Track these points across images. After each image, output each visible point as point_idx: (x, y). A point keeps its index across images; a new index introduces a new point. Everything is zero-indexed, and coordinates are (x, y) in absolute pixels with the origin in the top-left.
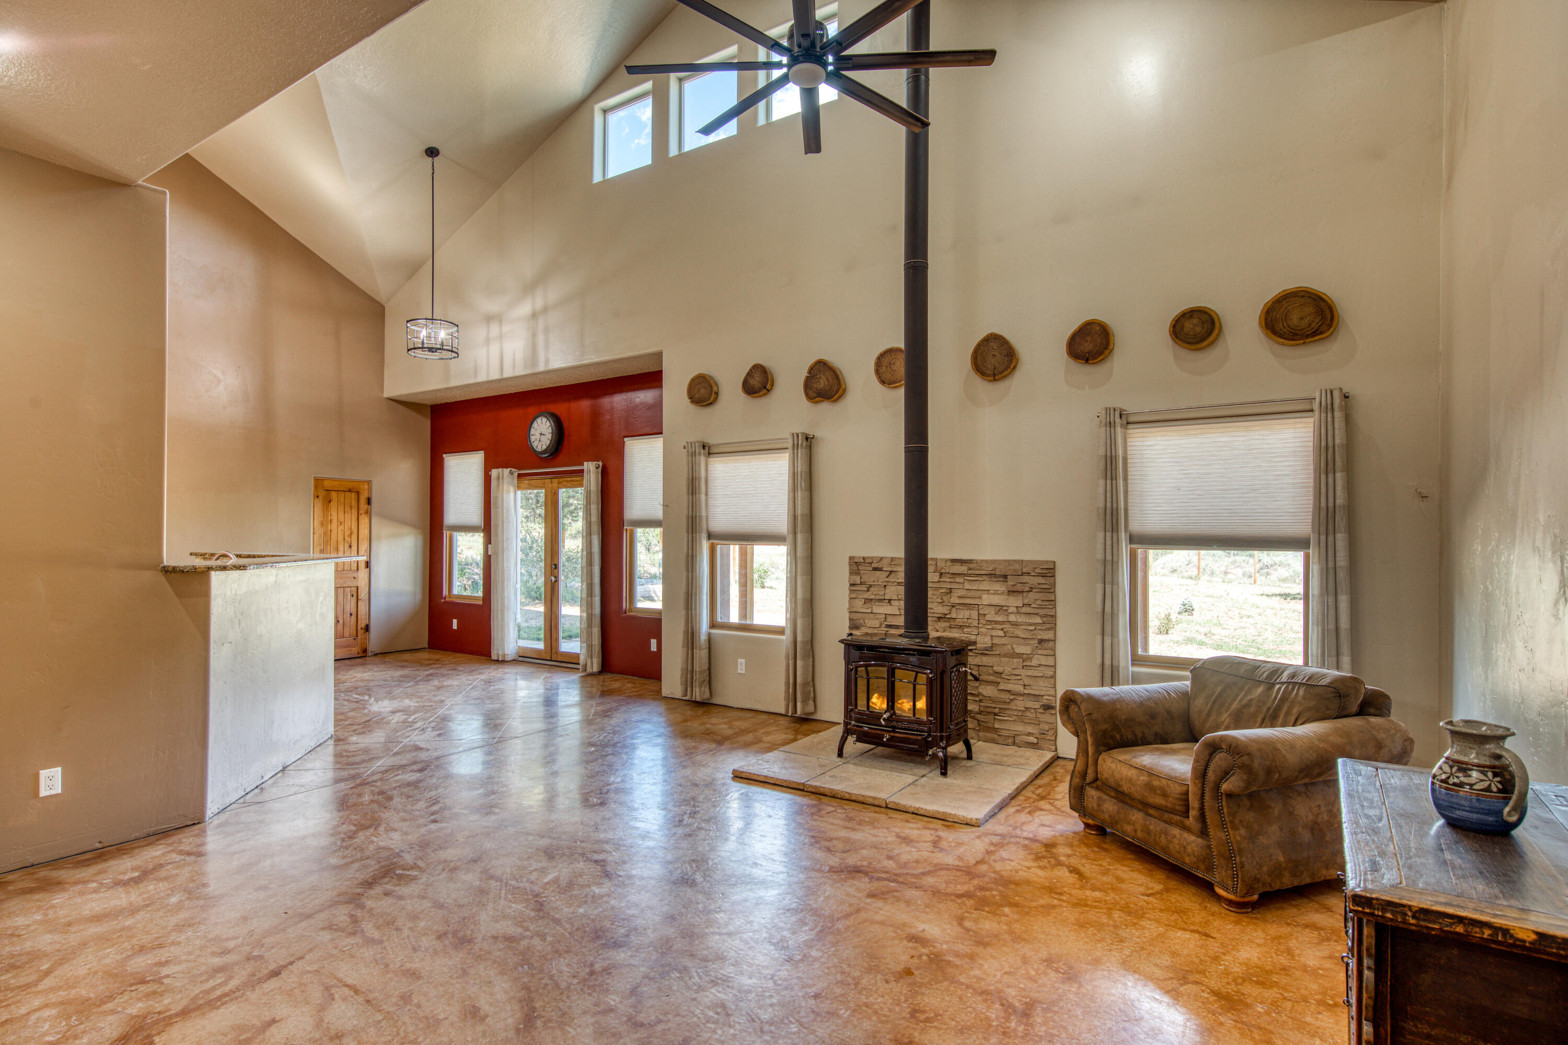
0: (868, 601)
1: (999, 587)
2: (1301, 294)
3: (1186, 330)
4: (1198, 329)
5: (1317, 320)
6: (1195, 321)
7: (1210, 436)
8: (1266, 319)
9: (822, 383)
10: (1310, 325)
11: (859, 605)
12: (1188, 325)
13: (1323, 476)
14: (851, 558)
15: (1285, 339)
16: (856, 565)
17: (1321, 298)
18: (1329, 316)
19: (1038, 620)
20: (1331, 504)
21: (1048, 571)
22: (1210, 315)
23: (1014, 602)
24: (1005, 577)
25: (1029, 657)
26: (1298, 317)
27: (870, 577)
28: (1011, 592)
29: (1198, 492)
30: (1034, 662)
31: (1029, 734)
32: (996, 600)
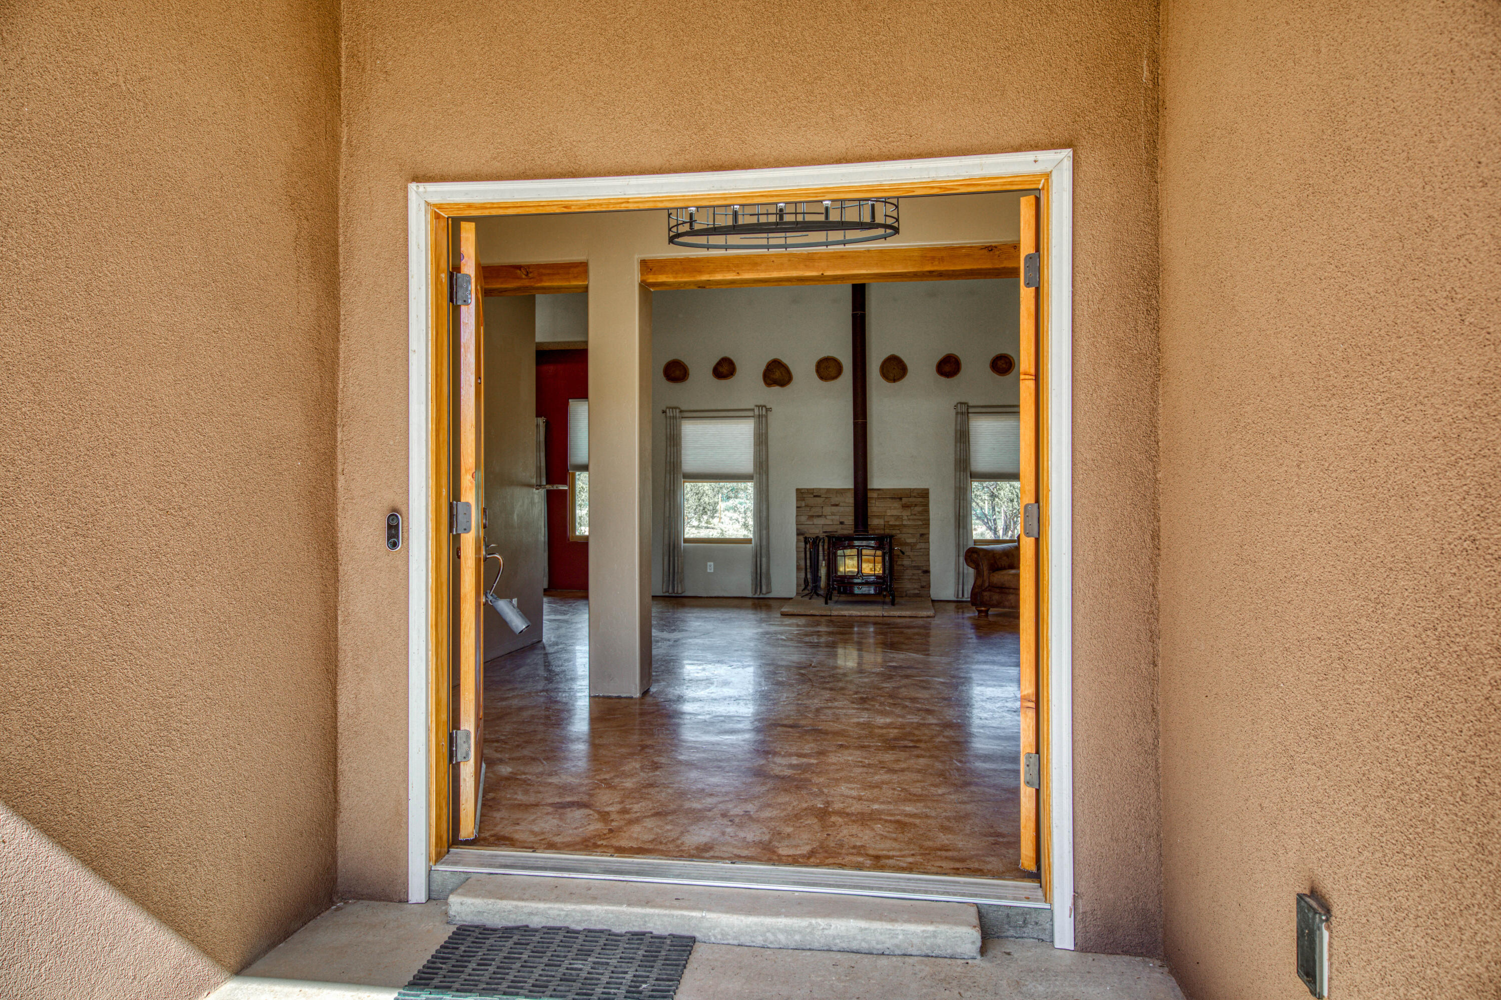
0: (811, 517)
1: (897, 504)
3: (998, 366)
4: (1004, 366)
6: (1002, 362)
7: (1009, 421)
9: (777, 375)
11: (803, 519)
12: (1000, 363)
14: (797, 490)
16: (801, 494)
19: (920, 523)
21: (924, 494)
22: (1010, 359)
23: (906, 514)
24: (901, 499)
25: (915, 544)
27: (811, 501)
28: (905, 507)
29: (1004, 451)
30: (918, 547)
31: (915, 589)
32: (895, 512)
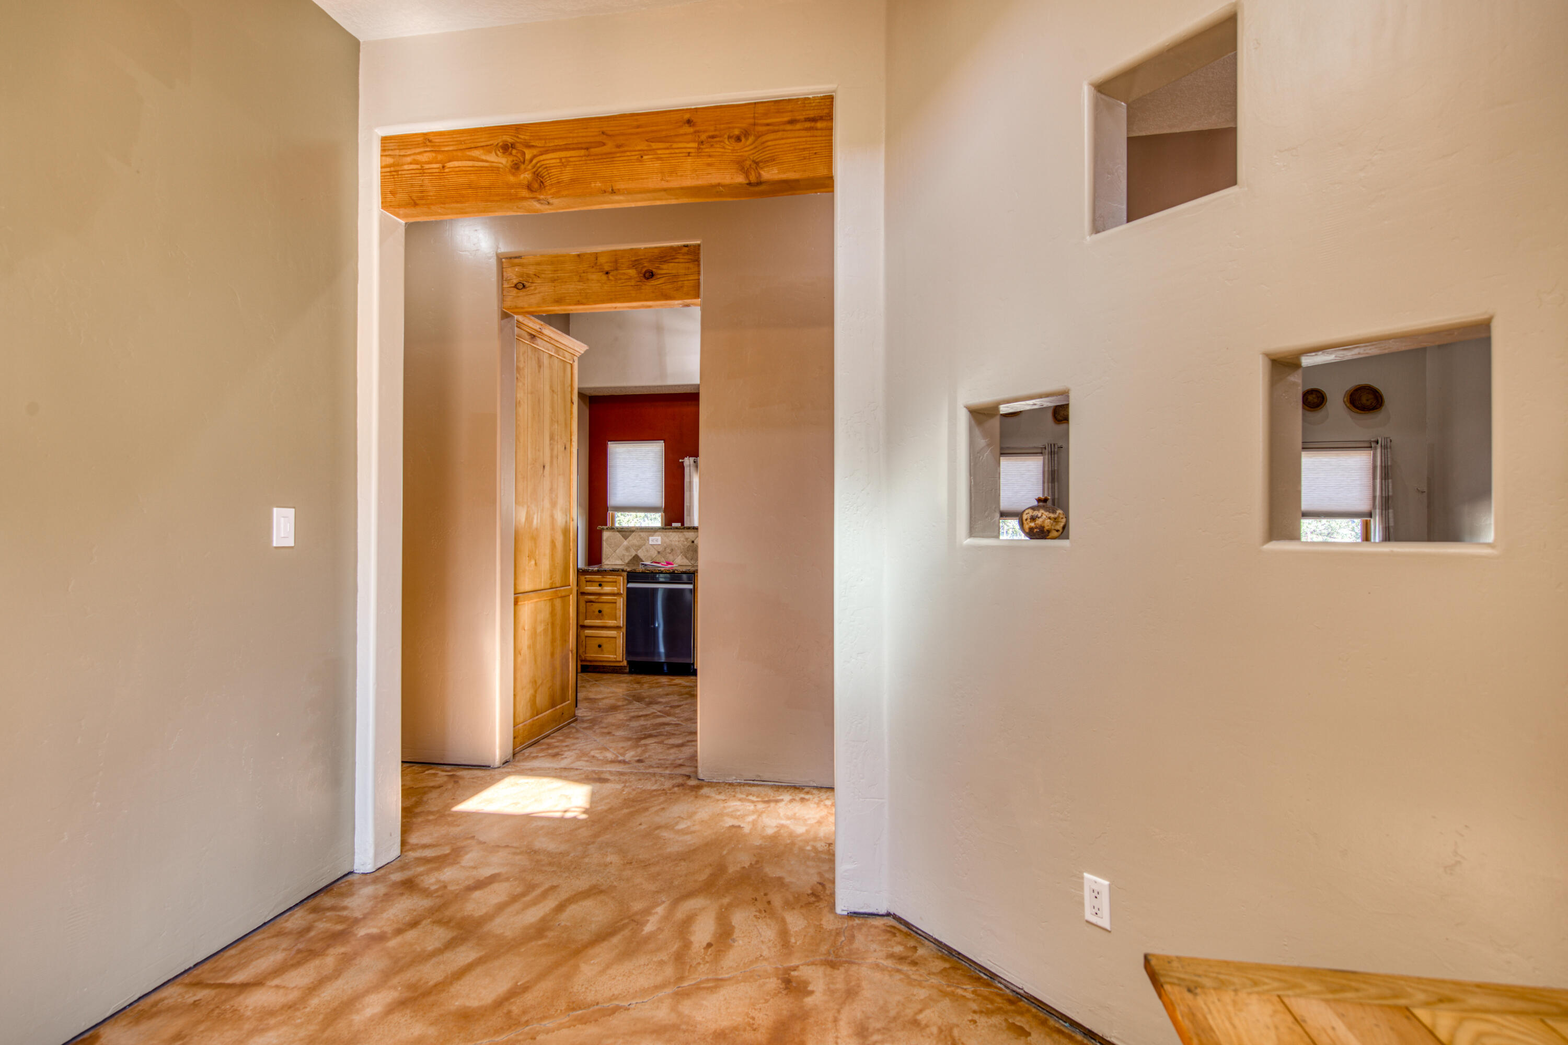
2: (1367, 388)
3: (1309, 400)
4: (1316, 400)
5: (1375, 402)
6: (1314, 396)
7: (1321, 457)
8: (1350, 399)
10: (1371, 404)
12: (1310, 398)
13: (1383, 481)
15: (1359, 410)
17: (1378, 392)
18: (1380, 402)
20: (1387, 495)
22: (1321, 394)
26: (1365, 399)
29: (1313, 488)
